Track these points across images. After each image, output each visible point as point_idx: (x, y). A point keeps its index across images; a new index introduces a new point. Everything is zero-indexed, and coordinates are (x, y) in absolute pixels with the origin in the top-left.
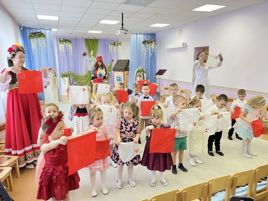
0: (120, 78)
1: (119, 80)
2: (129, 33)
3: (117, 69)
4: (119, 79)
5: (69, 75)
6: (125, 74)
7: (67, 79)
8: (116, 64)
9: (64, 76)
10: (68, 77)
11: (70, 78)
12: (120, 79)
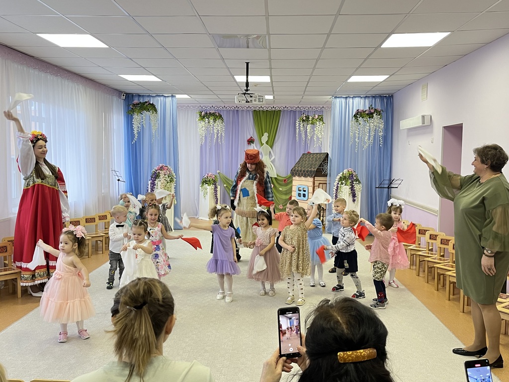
0: (305, 191)
1: (302, 195)
2: (255, 101)
3: (301, 171)
4: (302, 193)
5: (214, 181)
6: (317, 183)
7: (210, 188)
8: (298, 162)
9: (205, 182)
10: (211, 185)
11: (216, 187)
12: (304, 193)
